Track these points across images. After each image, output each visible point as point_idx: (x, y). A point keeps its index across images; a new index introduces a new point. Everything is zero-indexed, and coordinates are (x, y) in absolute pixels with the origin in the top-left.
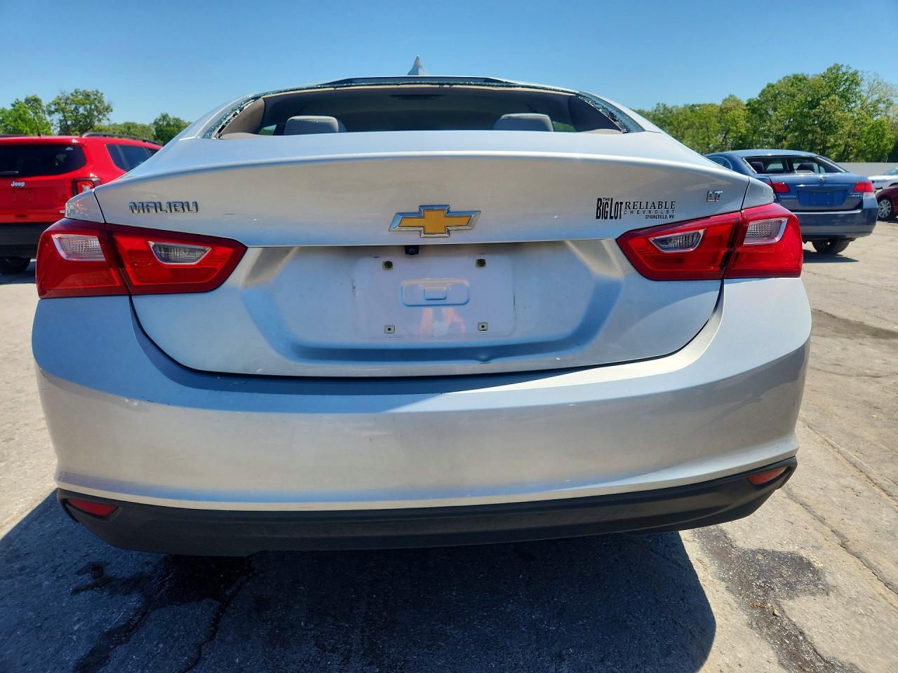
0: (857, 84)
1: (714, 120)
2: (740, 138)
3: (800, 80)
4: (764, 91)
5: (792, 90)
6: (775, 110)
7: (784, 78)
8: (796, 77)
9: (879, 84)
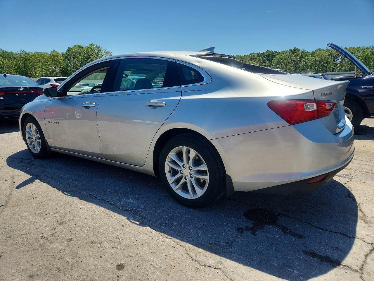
0: (101, 51)
1: (49, 60)
2: (63, 68)
3: (81, 48)
4: (68, 50)
5: (79, 51)
6: (74, 58)
7: (74, 46)
8: (78, 46)
9: (108, 52)
